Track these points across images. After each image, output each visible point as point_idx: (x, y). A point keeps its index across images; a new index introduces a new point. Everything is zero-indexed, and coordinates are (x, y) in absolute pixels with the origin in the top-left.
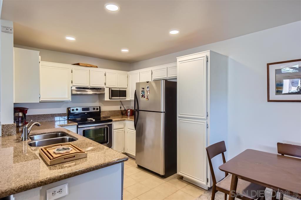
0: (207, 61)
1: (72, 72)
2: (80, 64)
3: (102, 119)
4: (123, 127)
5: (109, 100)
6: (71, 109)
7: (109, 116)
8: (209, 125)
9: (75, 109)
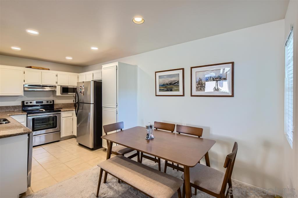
0: (117, 69)
1: (24, 73)
2: (32, 67)
3: (55, 110)
4: (72, 116)
5: (61, 95)
6: (25, 102)
7: (61, 108)
8: (118, 112)
9: (29, 102)
